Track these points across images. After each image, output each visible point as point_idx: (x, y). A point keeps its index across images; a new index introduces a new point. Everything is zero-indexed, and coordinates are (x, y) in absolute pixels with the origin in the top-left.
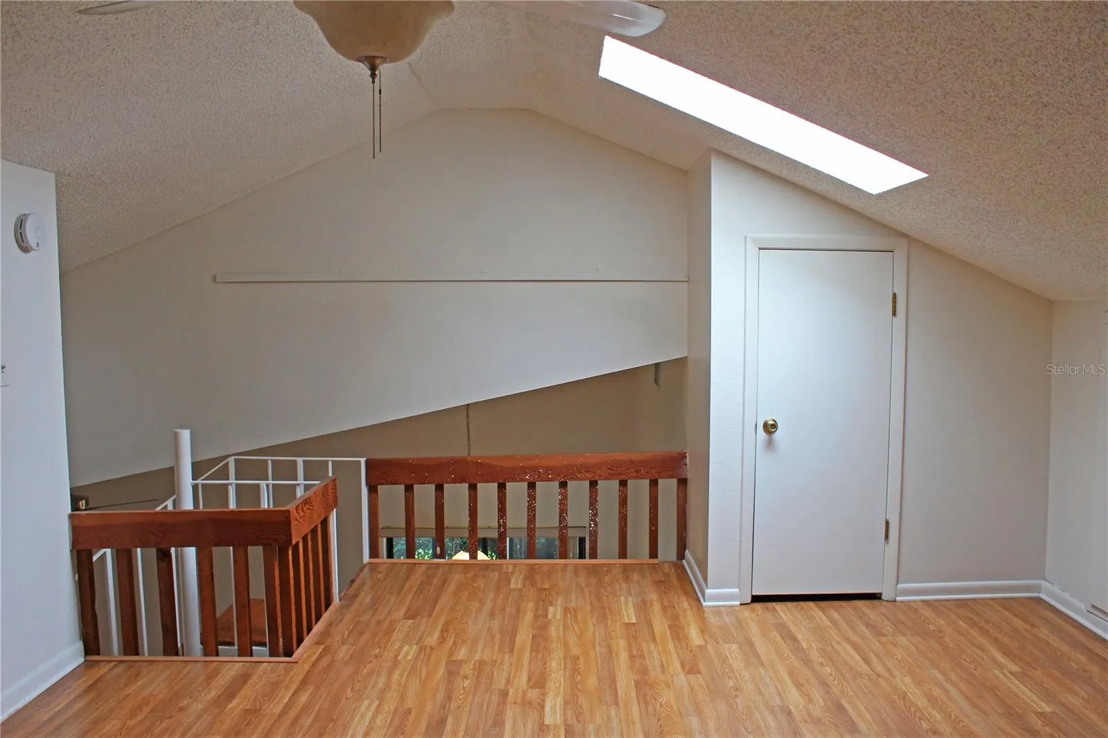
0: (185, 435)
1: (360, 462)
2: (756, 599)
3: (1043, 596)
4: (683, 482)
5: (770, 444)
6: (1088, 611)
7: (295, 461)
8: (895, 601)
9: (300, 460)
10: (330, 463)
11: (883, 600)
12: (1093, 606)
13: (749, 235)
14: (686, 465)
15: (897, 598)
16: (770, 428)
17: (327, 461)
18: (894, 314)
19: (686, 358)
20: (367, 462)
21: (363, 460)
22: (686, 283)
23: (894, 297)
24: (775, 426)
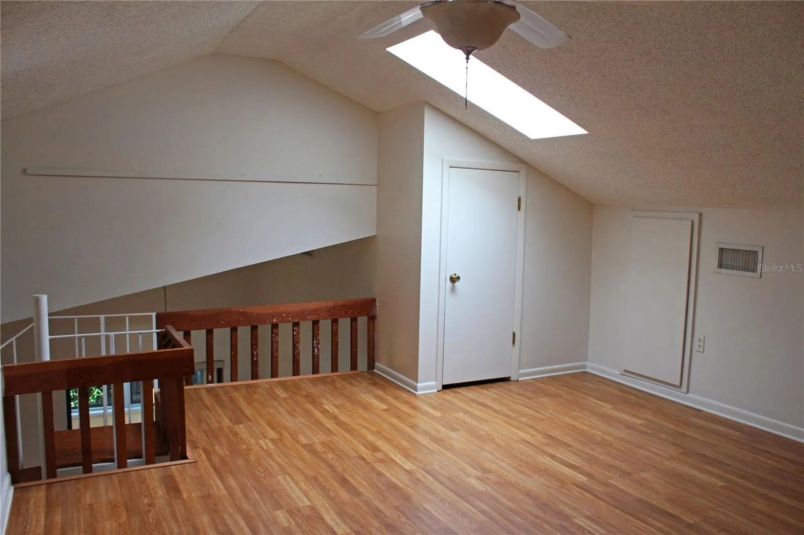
0: (44, 299)
1: (152, 316)
2: (445, 387)
3: (587, 370)
4: (372, 319)
5: (453, 289)
6: (621, 374)
7: (99, 318)
8: (518, 381)
9: (102, 317)
10: (127, 318)
11: (511, 381)
12: (625, 371)
13: (445, 158)
14: (376, 306)
15: (520, 379)
16: (454, 280)
17: (125, 317)
18: (519, 209)
19: (375, 235)
20: (157, 316)
21: (154, 314)
22: (376, 187)
23: (519, 200)
24: (458, 278)
